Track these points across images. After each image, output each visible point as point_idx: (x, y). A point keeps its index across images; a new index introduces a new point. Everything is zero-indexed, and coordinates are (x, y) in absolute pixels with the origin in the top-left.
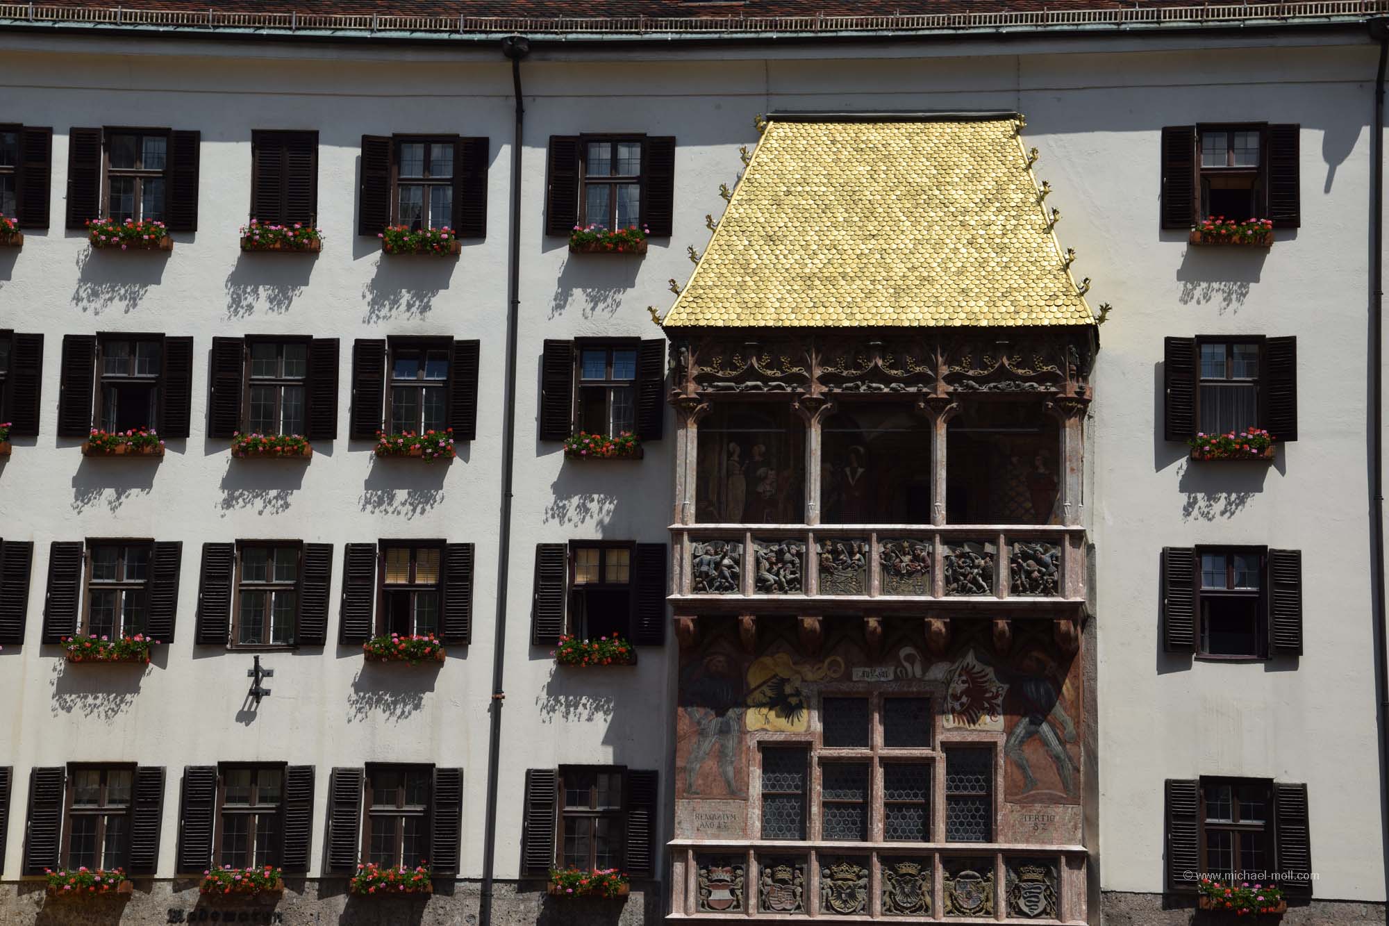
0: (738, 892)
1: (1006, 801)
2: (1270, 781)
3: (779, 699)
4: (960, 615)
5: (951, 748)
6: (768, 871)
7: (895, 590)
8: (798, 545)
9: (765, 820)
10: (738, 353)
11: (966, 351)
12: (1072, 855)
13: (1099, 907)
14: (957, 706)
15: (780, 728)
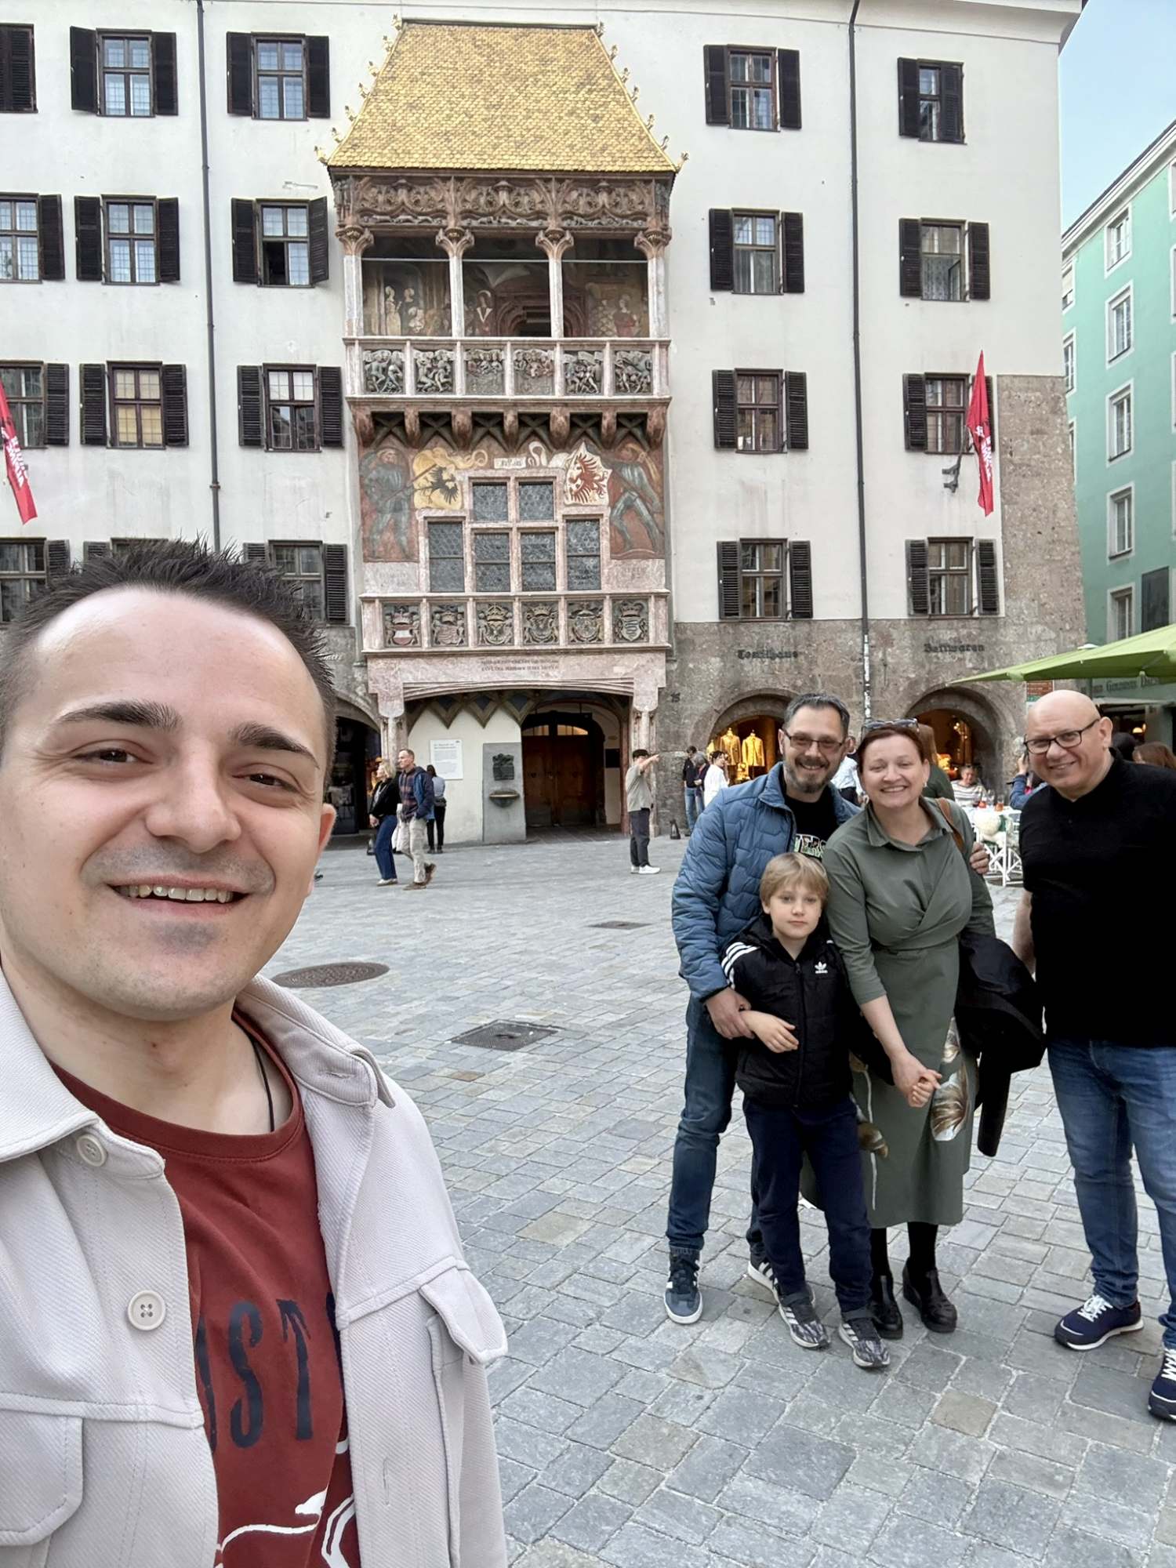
0: (415, 632)
1: (612, 558)
2: (786, 540)
3: (439, 484)
4: (577, 411)
5: (570, 520)
6: (437, 616)
7: (527, 392)
8: (449, 354)
9: (432, 578)
10: (392, 191)
11: (575, 194)
12: (659, 596)
13: (673, 635)
14: (574, 487)
15: (441, 506)
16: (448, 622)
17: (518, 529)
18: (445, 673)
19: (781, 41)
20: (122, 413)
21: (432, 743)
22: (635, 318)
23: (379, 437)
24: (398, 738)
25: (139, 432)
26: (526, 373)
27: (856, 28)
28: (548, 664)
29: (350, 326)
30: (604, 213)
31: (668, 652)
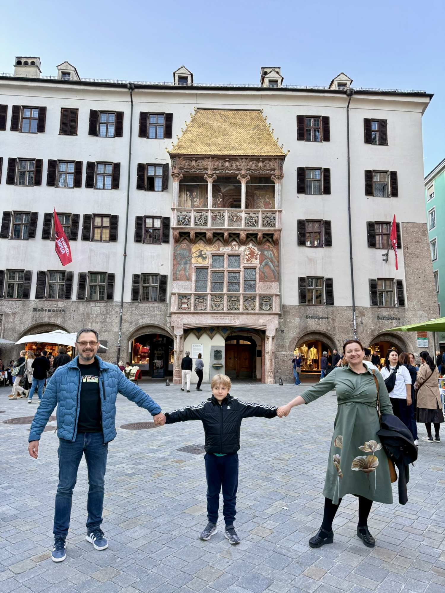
0: (189, 305)
1: (260, 281)
2: (324, 277)
3: (200, 255)
4: (249, 232)
5: (245, 268)
6: (197, 300)
7: (232, 226)
8: (206, 213)
9: (196, 287)
10: (190, 162)
11: (251, 163)
12: (276, 295)
13: (282, 309)
14: (247, 258)
15: (201, 263)
16: (201, 302)
17: (227, 271)
18: (198, 320)
19: (323, 114)
20: (96, 230)
21: (193, 345)
22: (271, 202)
23: (181, 240)
24: (180, 343)
25: (101, 237)
26: (232, 220)
27: (349, 109)
28: (235, 318)
29: (174, 205)
30: (261, 169)
31: (280, 315)
